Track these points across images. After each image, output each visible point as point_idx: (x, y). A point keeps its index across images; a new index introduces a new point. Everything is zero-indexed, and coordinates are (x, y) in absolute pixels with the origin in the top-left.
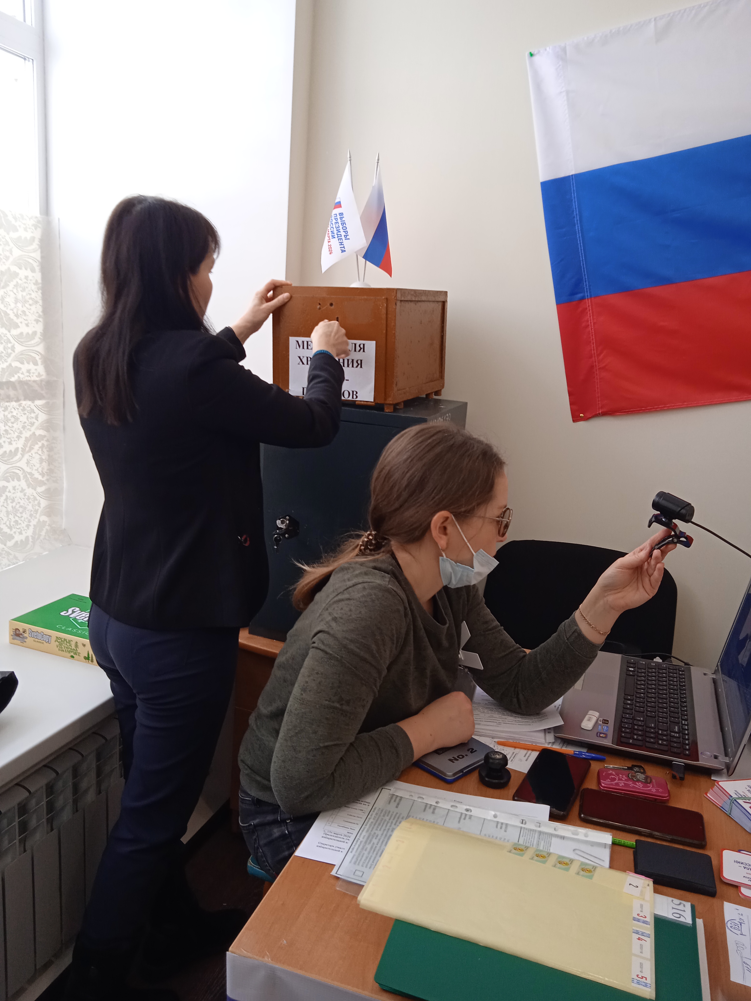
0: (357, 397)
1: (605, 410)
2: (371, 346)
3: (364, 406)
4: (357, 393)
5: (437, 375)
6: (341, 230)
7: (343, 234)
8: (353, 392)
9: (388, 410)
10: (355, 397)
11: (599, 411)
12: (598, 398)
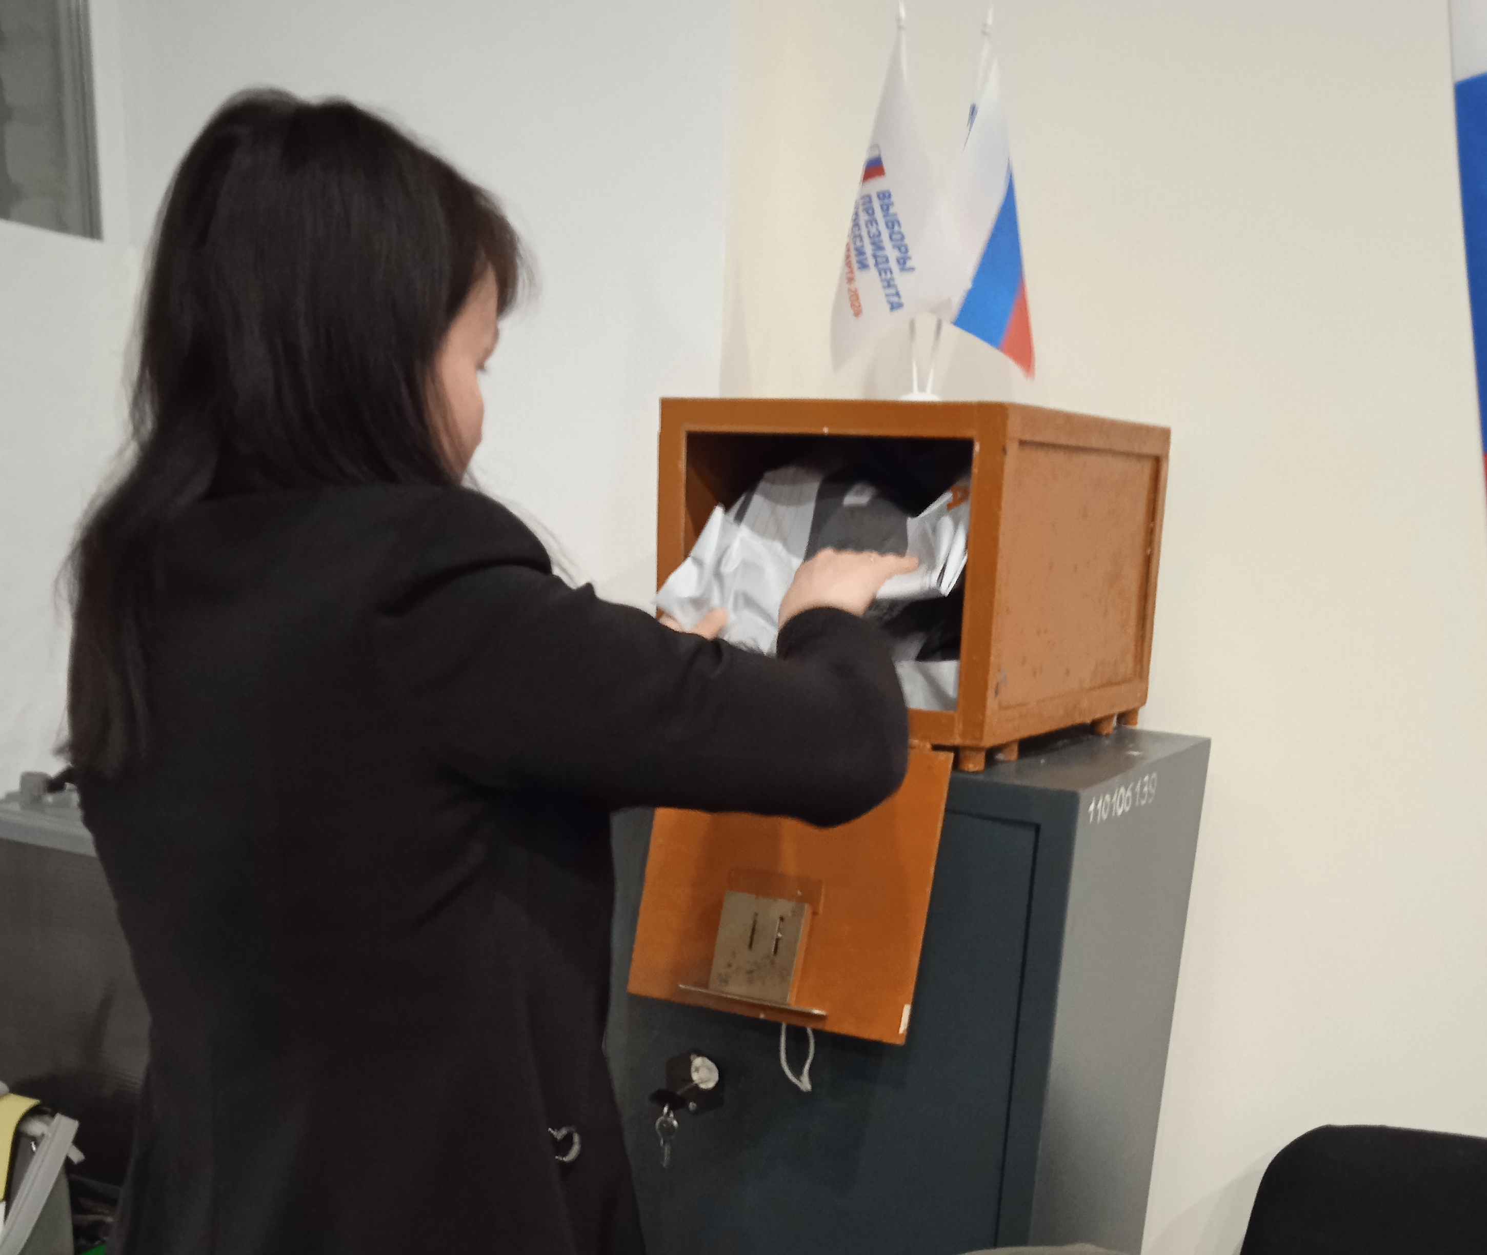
5: (1127, 667)
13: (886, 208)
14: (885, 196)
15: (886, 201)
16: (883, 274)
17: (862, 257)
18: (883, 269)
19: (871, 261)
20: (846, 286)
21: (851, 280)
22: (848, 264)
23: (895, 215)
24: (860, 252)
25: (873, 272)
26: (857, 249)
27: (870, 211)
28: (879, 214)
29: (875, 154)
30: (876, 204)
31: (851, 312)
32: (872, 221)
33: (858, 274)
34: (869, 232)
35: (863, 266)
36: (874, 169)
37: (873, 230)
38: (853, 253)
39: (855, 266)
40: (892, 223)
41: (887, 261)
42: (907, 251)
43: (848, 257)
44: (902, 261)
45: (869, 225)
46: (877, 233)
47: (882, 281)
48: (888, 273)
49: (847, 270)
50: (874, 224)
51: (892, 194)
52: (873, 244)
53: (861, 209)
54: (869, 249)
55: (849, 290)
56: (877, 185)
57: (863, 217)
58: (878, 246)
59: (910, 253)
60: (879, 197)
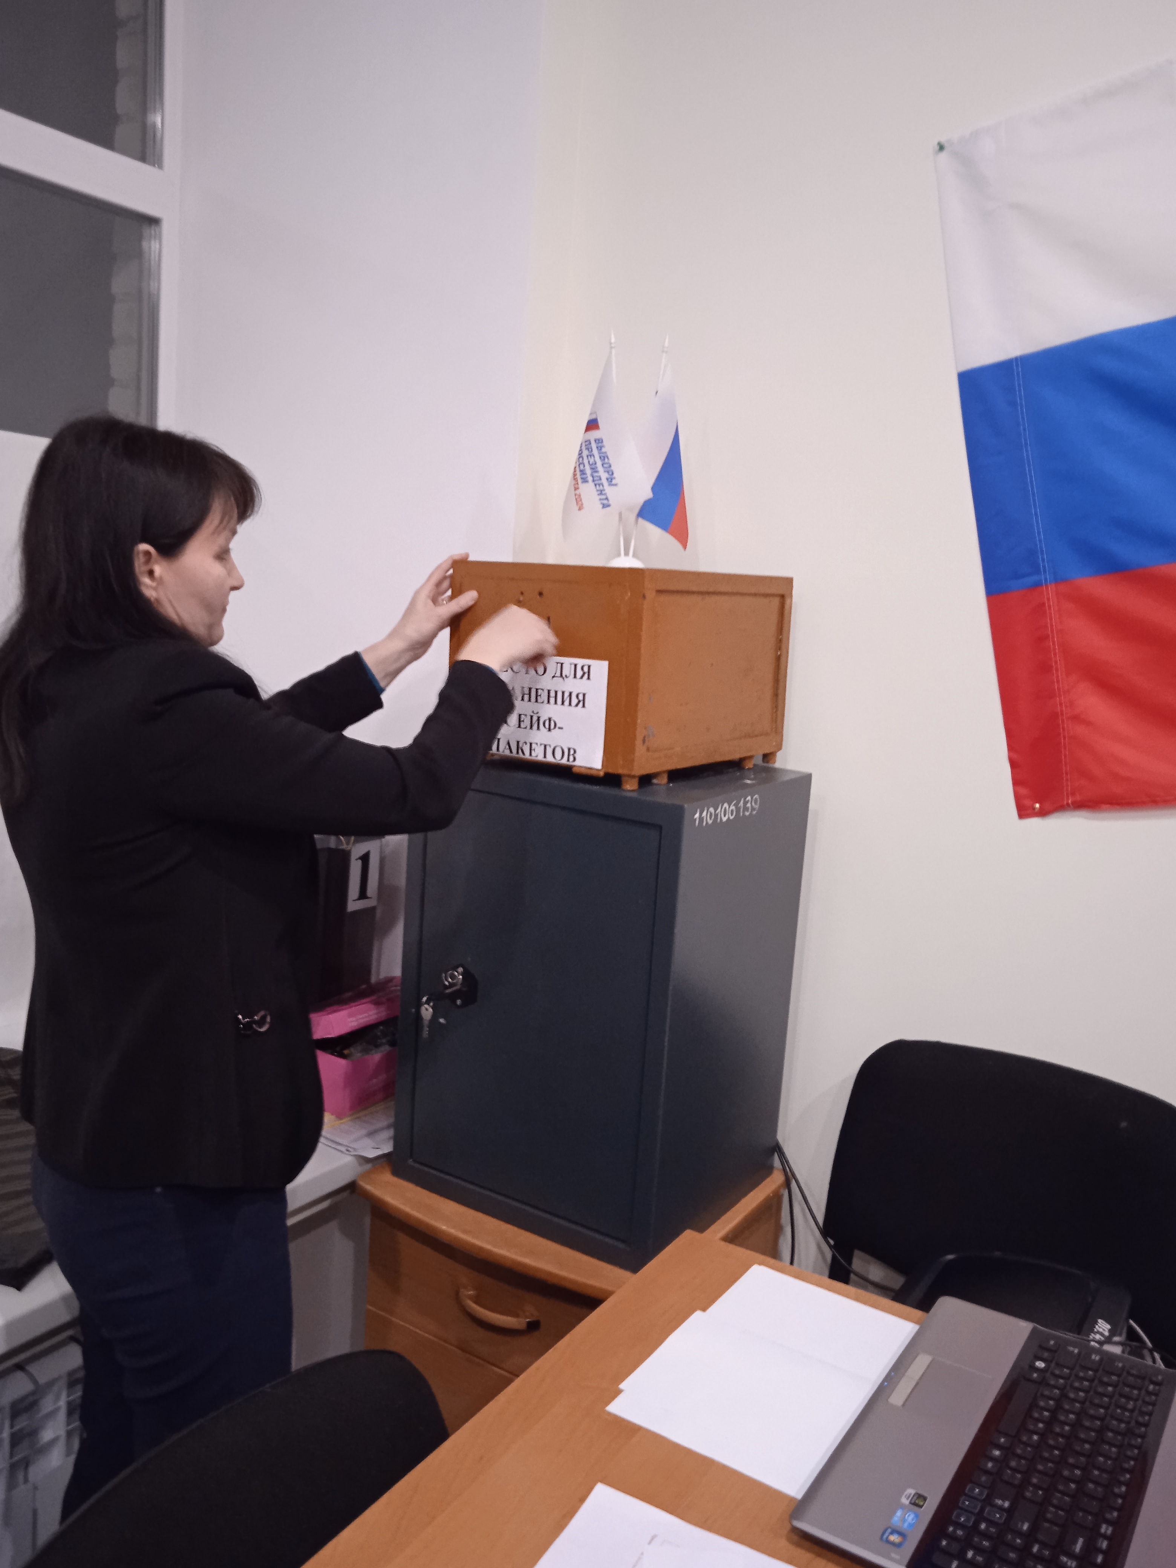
0: (575, 759)
1: (1078, 798)
2: (600, 669)
3: (587, 778)
4: (575, 752)
6: (600, 468)
7: (604, 476)
8: (569, 749)
9: (630, 786)
10: (571, 758)
11: (1068, 799)
12: (1067, 774)
13: (600, 448)
14: (599, 441)
15: (600, 444)
16: (598, 486)
17: (585, 476)
18: (597, 482)
19: (590, 479)
20: (573, 492)
21: (576, 489)
22: (575, 479)
23: (606, 453)
24: (583, 472)
25: (591, 484)
26: (581, 471)
27: (589, 449)
28: (595, 452)
29: (593, 417)
30: (594, 445)
31: (577, 508)
32: (591, 455)
33: (581, 485)
34: (589, 462)
35: (585, 481)
36: (592, 425)
37: (592, 461)
38: (578, 473)
39: (580, 481)
40: (604, 457)
41: (600, 479)
42: (613, 474)
43: (575, 475)
44: (610, 480)
45: (589, 457)
46: (594, 463)
47: (597, 491)
48: (601, 486)
49: (574, 482)
50: (592, 457)
51: (604, 440)
52: (592, 469)
53: (584, 448)
54: (588, 471)
55: (575, 495)
56: (594, 435)
57: (585, 453)
58: (594, 470)
59: (615, 475)
60: (595, 441)
